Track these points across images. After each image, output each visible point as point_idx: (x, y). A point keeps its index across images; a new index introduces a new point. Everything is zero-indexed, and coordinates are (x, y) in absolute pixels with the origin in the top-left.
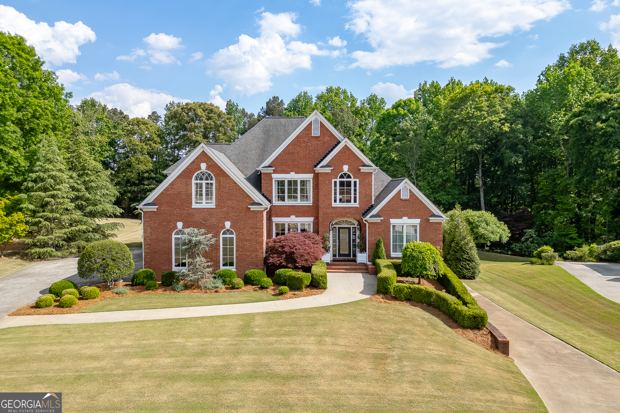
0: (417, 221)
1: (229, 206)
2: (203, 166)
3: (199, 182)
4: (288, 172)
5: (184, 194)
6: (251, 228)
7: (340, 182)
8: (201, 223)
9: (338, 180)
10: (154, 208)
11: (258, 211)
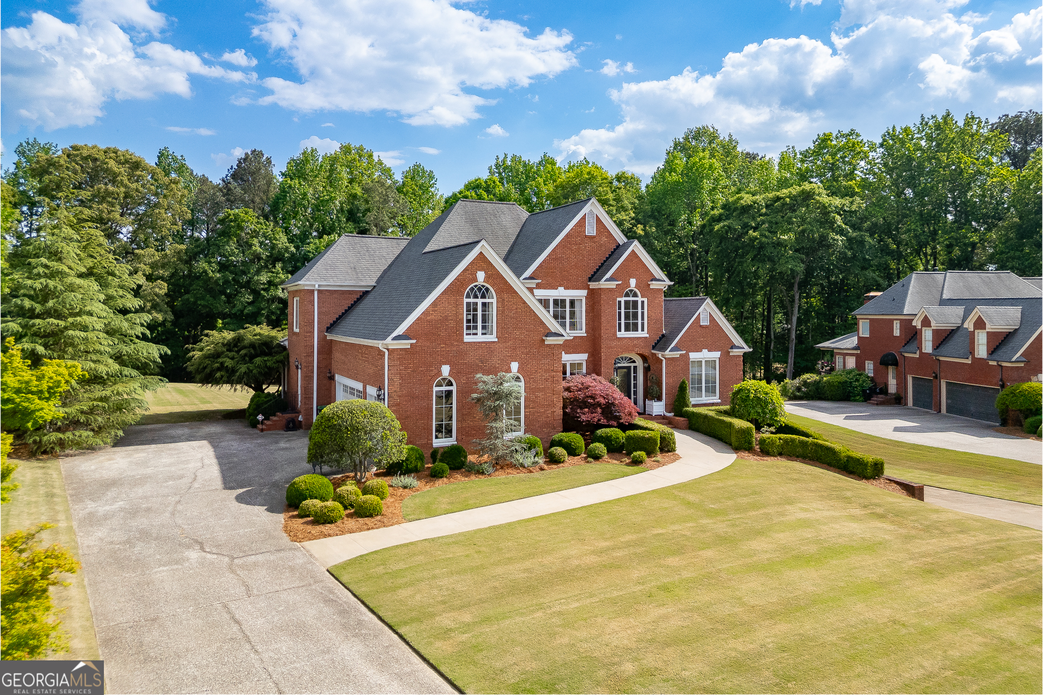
0: (716, 355)
1: (515, 339)
2: (481, 276)
3: (472, 300)
4: (555, 287)
5: (451, 320)
6: (546, 371)
7: (626, 302)
8: (478, 365)
9: (623, 300)
10: (406, 344)
11: (555, 345)
